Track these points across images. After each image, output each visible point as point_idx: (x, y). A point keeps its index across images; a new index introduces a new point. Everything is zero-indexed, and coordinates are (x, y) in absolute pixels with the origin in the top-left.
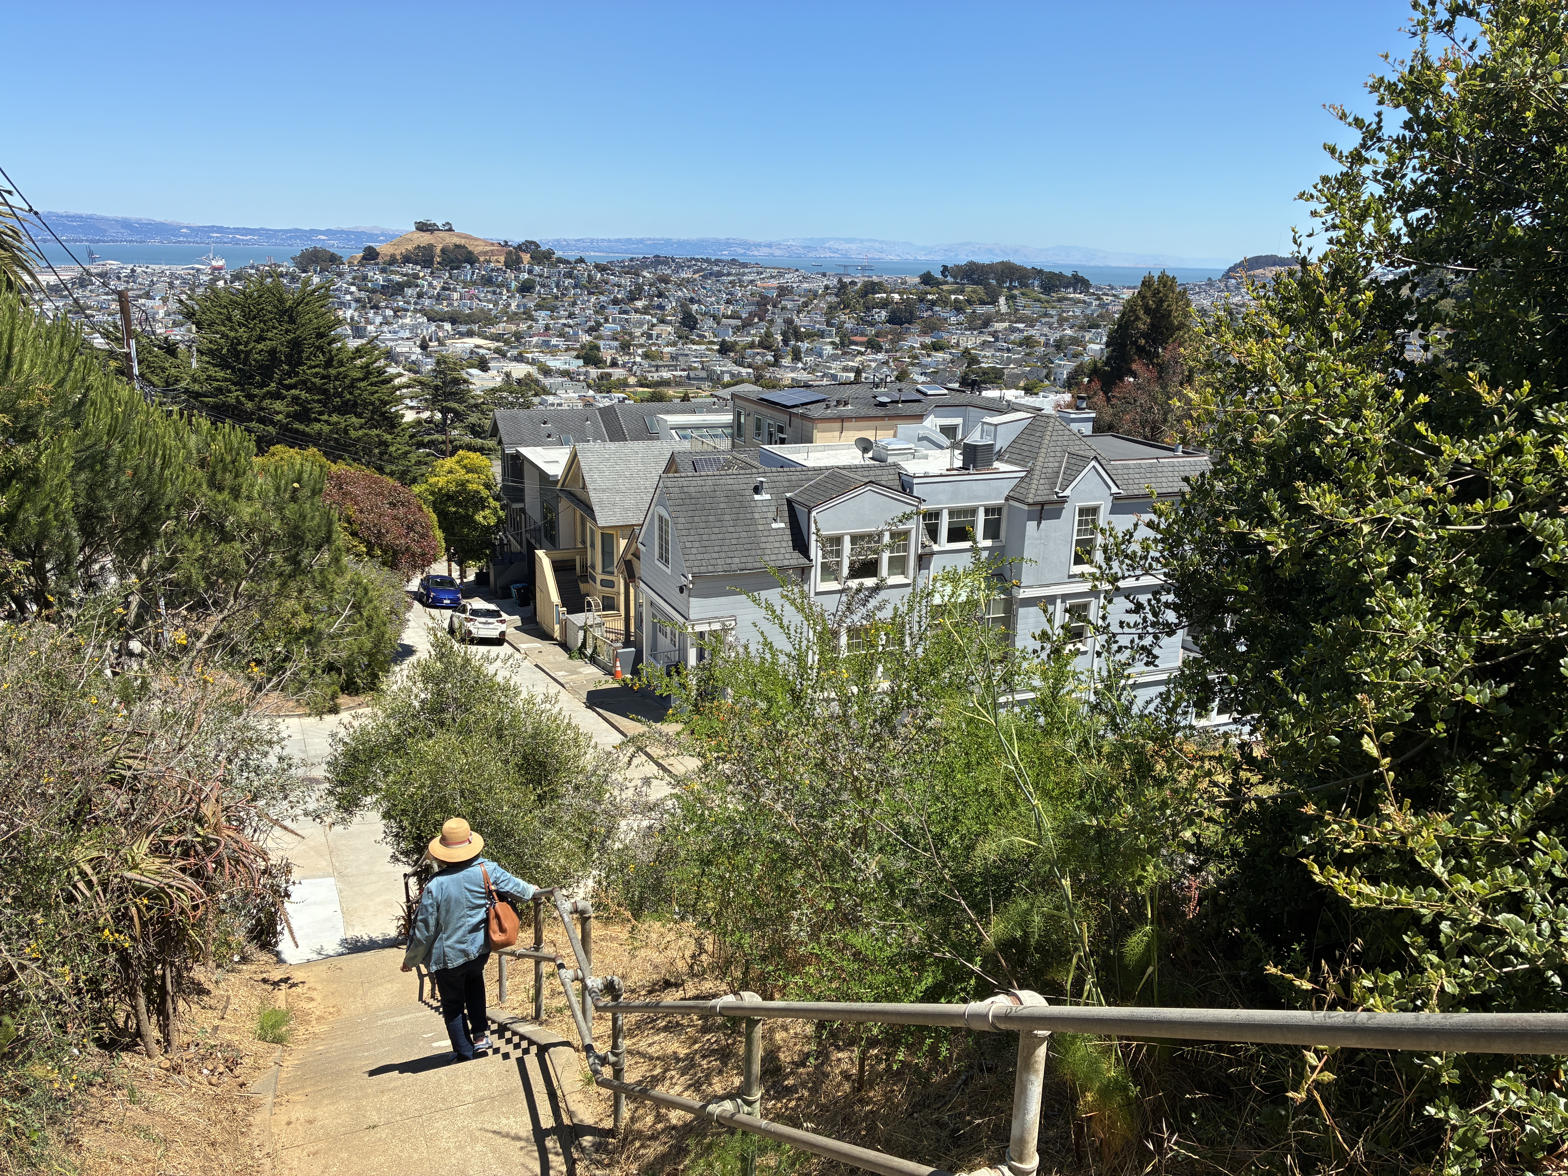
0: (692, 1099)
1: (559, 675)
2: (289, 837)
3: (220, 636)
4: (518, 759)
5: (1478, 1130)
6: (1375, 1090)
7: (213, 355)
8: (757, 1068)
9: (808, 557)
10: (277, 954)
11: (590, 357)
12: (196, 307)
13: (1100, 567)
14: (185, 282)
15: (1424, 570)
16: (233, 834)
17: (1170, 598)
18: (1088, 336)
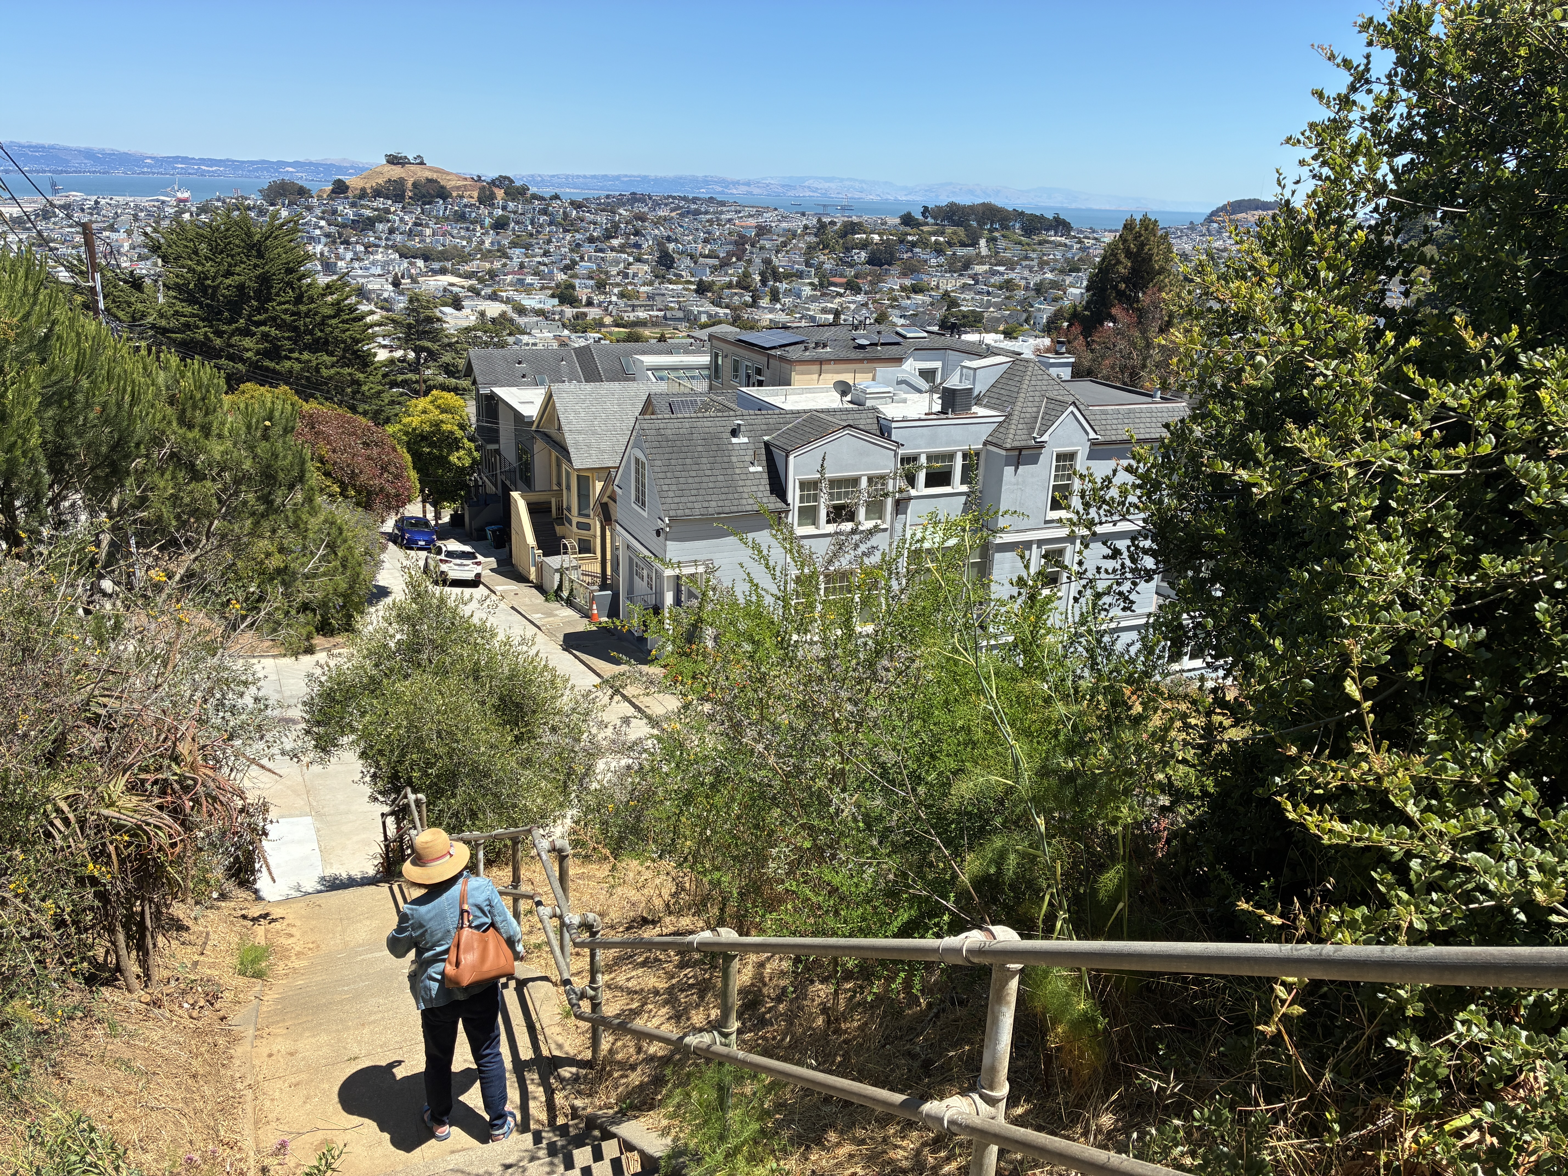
0: (670, 1030)
1: (536, 617)
2: (266, 777)
3: (193, 576)
4: (495, 700)
5: (1439, 1062)
6: (1338, 1023)
7: (180, 289)
8: (736, 1002)
9: (785, 501)
10: (256, 892)
11: (566, 295)
12: (162, 241)
13: (1078, 513)
14: (149, 215)
15: (1403, 514)
16: (210, 772)
17: (1147, 544)
18: (1068, 280)
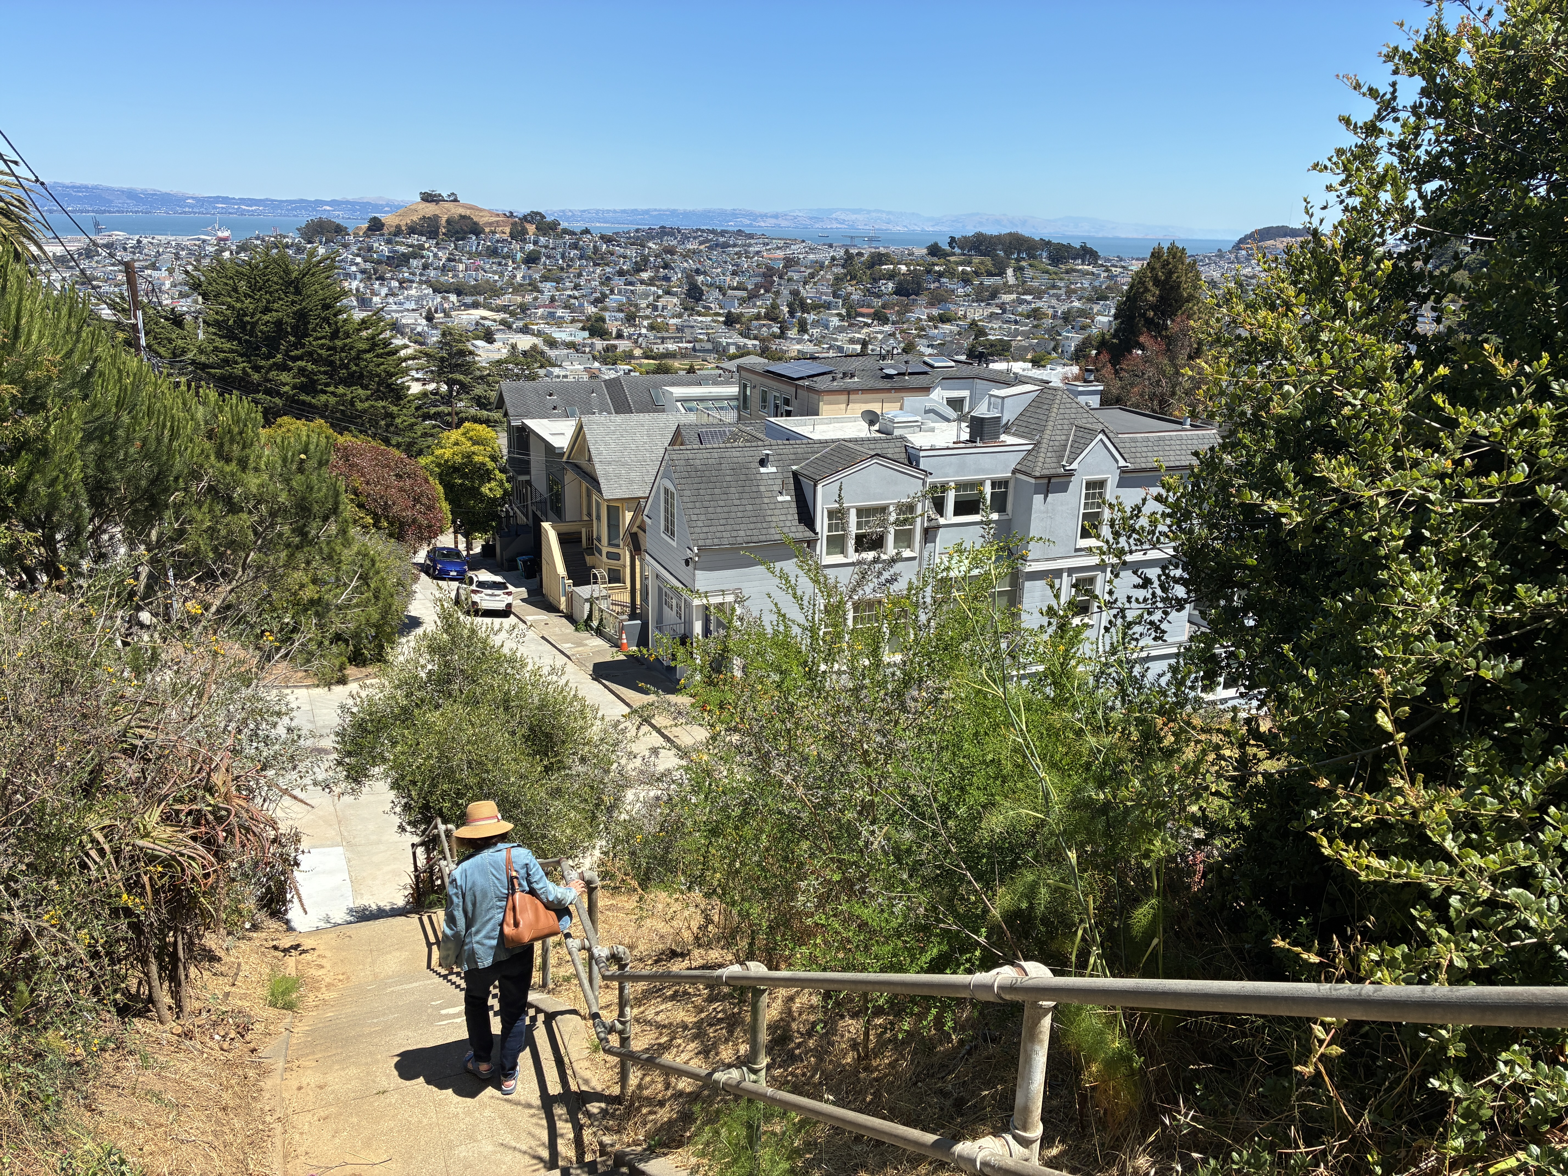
0: (698, 1065)
1: (565, 647)
2: (298, 807)
3: (229, 607)
4: (525, 730)
5: (1482, 1103)
6: (1379, 1063)
7: (219, 325)
8: (764, 1037)
9: (813, 530)
10: (287, 922)
11: (596, 329)
12: (203, 279)
13: (1107, 542)
14: (191, 253)
15: (1437, 543)
16: (243, 803)
17: (1178, 573)
18: (1096, 308)
